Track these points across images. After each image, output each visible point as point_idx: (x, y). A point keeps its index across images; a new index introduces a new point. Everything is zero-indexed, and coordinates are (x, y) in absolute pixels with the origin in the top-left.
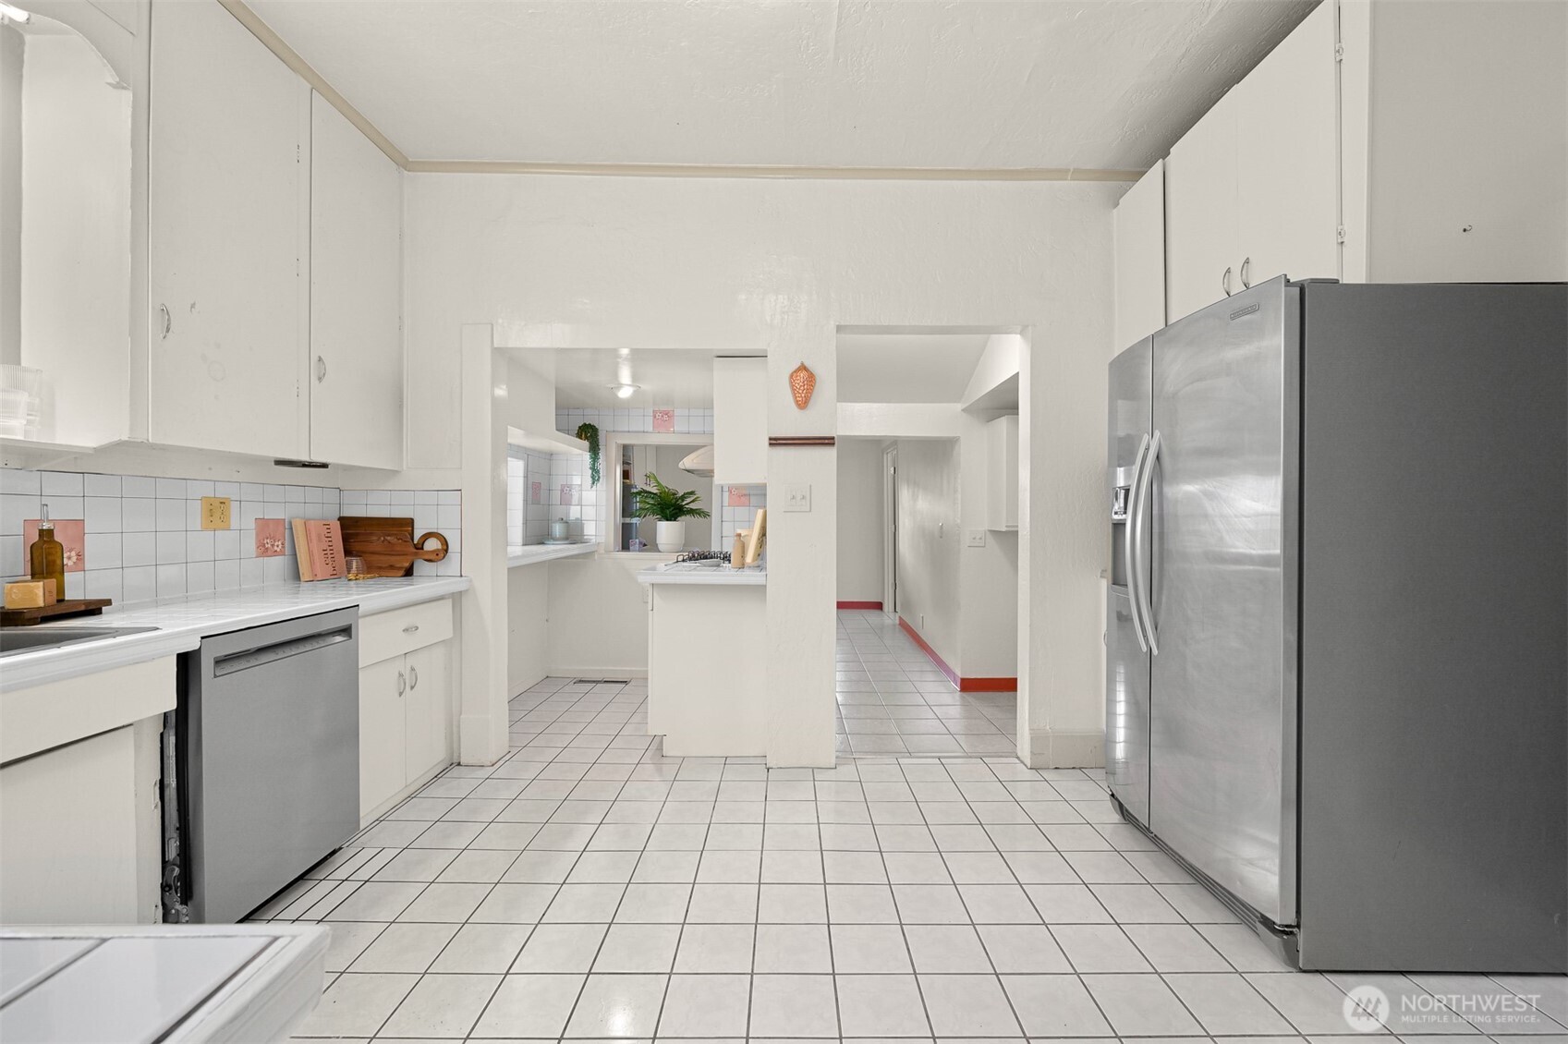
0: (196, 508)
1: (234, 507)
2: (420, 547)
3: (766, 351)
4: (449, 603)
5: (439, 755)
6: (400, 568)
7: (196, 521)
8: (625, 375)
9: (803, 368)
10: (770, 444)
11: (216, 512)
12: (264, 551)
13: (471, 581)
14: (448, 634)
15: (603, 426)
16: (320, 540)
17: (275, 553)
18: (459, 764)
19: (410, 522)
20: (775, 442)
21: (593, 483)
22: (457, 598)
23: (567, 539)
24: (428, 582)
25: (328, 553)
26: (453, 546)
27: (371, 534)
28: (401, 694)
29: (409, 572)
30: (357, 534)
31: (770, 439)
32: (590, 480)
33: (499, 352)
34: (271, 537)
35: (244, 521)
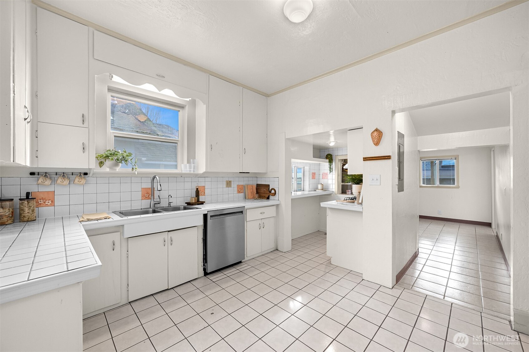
0: (225, 183)
1: (232, 182)
2: (270, 192)
3: (362, 126)
4: (275, 207)
5: (272, 246)
6: (266, 197)
7: (225, 186)
8: (332, 139)
9: (376, 130)
10: (364, 160)
11: (229, 184)
12: (239, 192)
13: (280, 202)
14: (275, 215)
15: (334, 154)
16: (250, 190)
17: (241, 192)
18: (278, 250)
19: (269, 185)
20: (365, 159)
21: (330, 172)
22: (277, 206)
23: (322, 189)
24: (273, 201)
25: (252, 193)
26: (277, 192)
27: (262, 188)
28: (260, 229)
29: (268, 198)
30: (259, 188)
31: (364, 158)
32: (329, 171)
33: (288, 140)
34: (241, 189)
35: (234, 185)
